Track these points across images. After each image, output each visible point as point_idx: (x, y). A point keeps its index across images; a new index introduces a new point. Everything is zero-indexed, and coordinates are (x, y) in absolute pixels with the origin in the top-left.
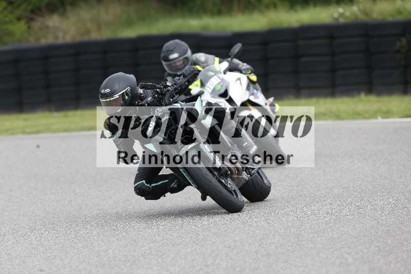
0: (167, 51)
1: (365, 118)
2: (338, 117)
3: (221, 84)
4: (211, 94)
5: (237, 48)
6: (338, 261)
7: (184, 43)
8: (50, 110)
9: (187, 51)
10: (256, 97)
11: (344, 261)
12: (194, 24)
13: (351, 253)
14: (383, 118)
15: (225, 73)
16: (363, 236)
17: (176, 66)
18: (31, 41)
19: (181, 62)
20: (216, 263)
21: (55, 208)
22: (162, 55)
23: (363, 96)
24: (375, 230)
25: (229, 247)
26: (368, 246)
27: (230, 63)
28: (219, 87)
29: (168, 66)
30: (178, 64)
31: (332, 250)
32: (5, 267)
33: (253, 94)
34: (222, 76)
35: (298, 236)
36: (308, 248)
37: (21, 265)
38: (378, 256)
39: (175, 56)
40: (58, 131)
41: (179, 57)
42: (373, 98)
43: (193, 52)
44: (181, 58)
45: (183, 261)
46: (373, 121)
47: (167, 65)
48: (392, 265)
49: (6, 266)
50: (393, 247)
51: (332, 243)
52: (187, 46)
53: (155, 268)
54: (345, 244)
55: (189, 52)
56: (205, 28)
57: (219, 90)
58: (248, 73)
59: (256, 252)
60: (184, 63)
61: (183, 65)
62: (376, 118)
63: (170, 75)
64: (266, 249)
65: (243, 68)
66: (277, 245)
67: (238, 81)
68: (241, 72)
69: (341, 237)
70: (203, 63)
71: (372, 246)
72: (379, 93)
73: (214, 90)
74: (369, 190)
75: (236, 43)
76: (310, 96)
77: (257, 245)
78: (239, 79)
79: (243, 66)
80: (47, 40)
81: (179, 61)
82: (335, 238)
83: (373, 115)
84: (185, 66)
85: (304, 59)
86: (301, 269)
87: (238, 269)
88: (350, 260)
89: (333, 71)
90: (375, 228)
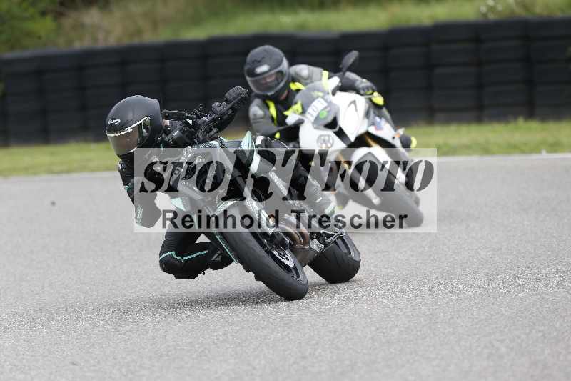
0: (253, 62)
1: (523, 152)
2: (486, 150)
3: (328, 109)
4: (313, 123)
5: (352, 57)
6: (486, 351)
7: (277, 50)
8: (86, 141)
9: (282, 61)
10: (379, 128)
11: (494, 352)
12: (287, 21)
13: (504, 340)
14: (549, 152)
15: (334, 94)
16: (521, 317)
17: (266, 83)
18: (60, 45)
19: (273, 78)
20: (317, 353)
21: (92, 276)
22: (246, 68)
23: (521, 121)
24: (538, 309)
25: (335, 332)
26: (528, 331)
27: (342, 78)
28: (325, 114)
29: (255, 83)
30: (268, 80)
31: (478, 336)
32: (23, 359)
33: (373, 124)
34: (330, 97)
35: (430, 316)
36: (444, 333)
37: (47, 356)
38: (542, 345)
39: (264, 68)
40: (98, 169)
41: (270, 70)
42: (535, 125)
43: (292, 64)
44: (273, 72)
45: (271, 352)
46: (535, 157)
47: (253, 82)
48: (561, 358)
49: (25, 357)
50: (563, 333)
51: (478, 326)
52: (281, 54)
53: (232, 361)
54: (496, 328)
55: (285, 63)
56: (302, 26)
57: (325, 118)
58: (368, 93)
59: (372, 339)
60: (277, 79)
61: (276, 82)
62: (539, 152)
63: (258, 96)
64: (386, 335)
65: (361, 86)
66: (402, 329)
67: (353, 105)
68: (358, 92)
69: (491, 319)
70: (306, 79)
71: (534, 331)
72: (544, 118)
73: (317, 118)
74: (530, 253)
75: (351, 51)
76: (448, 121)
77: (373, 328)
78: (354, 102)
79: (362, 82)
80: (82, 44)
81: (271, 76)
82: (483, 320)
83: (536, 149)
84: (279, 84)
85: (438, 71)
86: (435, 363)
87: (347, 362)
88: (503, 350)
89: (480, 86)
90: (538, 306)
